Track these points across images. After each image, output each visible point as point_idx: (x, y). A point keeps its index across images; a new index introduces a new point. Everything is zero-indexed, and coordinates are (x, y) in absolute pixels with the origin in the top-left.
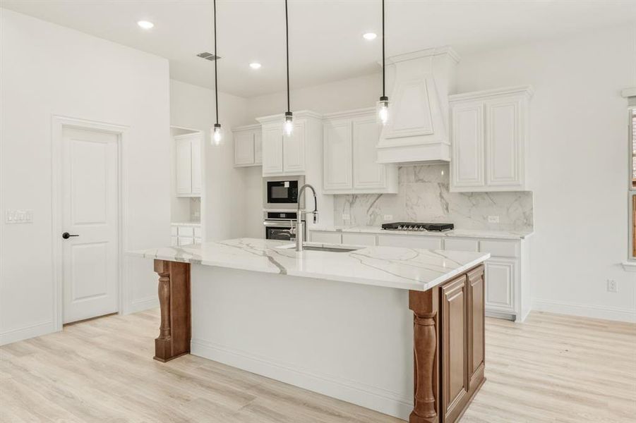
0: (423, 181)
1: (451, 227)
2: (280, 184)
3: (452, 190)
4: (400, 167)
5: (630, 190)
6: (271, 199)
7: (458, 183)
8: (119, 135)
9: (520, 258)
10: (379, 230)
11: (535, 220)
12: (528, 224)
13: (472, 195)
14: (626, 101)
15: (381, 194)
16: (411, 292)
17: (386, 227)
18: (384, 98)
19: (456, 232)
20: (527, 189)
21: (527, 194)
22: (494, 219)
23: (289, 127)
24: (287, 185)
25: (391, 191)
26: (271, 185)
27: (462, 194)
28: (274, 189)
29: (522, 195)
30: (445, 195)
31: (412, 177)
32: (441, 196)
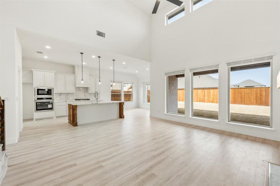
0: (80, 91)
1: (89, 99)
2: (44, 90)
3: (89, 93)
6: (38, 94)
15: (69, 93)
17: (76, 100)
24: (47, 90)
28: (40, 91)
31: (78, 90)
32: (84, 94)
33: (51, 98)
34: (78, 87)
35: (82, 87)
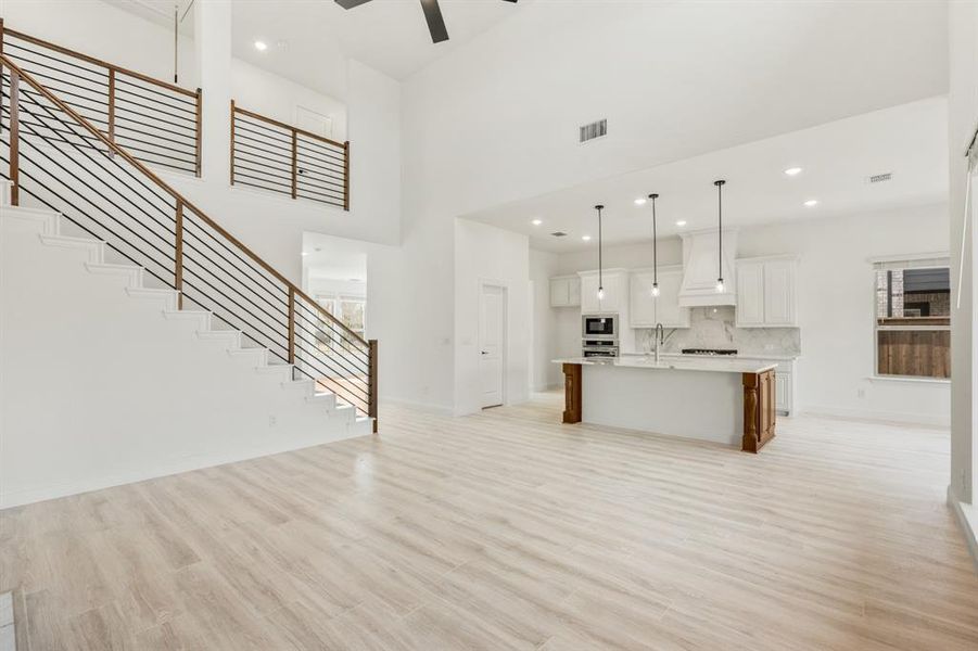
0: (711, 319)
1: (735, 352)
2: (598, 320)
3: (737, 326)
4: (692, 309)
5: (875, 327)
6: (589, 331)
7: (742, 320)
8: (505, 289)
9: (791, 372)
10: (681, 354)
11: (802, 348)
12: (797, 349)
13: (752, 329)
14: (872, 266)
15: (675, 329)
16: (744, 374)
17: (684, 351)
18: (720, 280)
19: (738, 355)
20: (796, 326)
21: (796, 329)
22: (770, 347)
23: (655, 292)
24: (603, 321)
25: (687, 326)
26: (589, 321)
27: (744, 329)
28: (591, 323)
29: (792, 330)
30: (730, 329)
31: (703, 317)
32: (726, 330)
33: (611, 343)
34: (705, 308)
35: (717, 307)
